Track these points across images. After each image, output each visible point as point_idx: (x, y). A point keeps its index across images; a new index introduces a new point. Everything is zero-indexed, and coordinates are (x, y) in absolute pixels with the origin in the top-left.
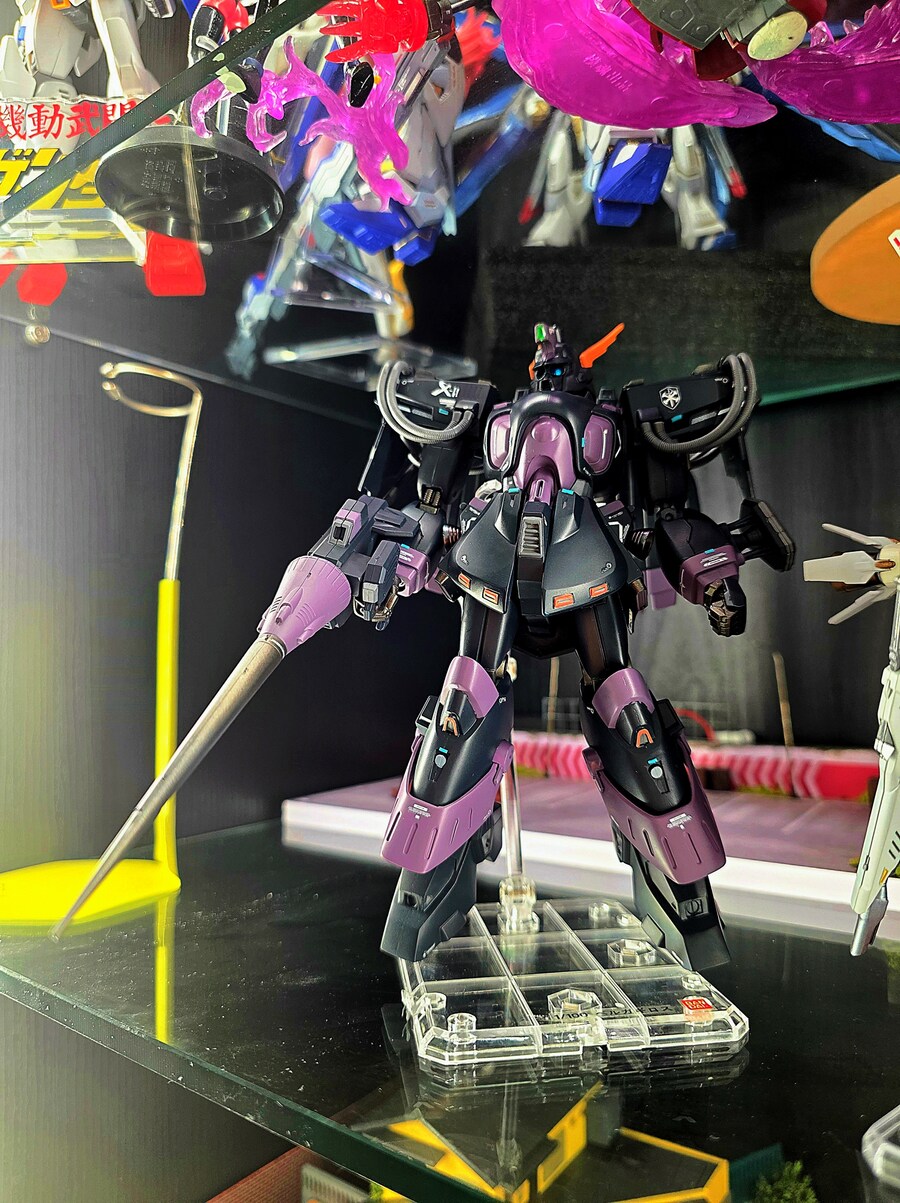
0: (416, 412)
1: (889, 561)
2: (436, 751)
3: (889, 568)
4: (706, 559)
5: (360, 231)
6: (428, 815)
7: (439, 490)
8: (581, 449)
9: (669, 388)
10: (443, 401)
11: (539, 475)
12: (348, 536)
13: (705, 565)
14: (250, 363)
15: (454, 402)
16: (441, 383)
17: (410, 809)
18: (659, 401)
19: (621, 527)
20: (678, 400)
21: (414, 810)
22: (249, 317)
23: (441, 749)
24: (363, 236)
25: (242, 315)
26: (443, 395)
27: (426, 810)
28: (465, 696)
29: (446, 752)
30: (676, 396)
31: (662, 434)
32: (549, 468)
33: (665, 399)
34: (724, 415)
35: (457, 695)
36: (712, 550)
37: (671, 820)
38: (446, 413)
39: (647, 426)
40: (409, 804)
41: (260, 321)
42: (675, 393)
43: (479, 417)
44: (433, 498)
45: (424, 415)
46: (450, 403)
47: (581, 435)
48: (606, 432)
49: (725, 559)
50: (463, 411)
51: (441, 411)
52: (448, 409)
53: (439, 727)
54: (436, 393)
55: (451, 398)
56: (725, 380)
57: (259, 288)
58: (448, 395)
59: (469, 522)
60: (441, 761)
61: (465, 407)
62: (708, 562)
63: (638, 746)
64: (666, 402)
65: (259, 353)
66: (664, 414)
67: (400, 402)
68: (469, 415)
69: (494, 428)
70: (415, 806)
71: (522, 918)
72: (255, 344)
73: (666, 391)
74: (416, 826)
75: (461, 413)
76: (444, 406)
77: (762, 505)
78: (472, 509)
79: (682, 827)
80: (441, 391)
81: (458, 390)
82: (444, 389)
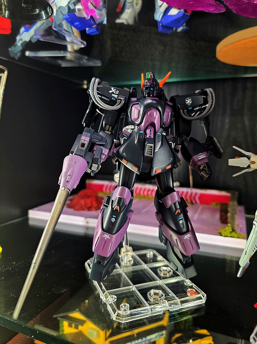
0: (103, 97)
1: (253, 161)
2: (111, 216)
3: (254, 163)
4: (199, 157)
5: (77, 23)
6: (109, 238)
7: (111, 125)
8: (163, 119)
9: (188, 98)
10: (113, 95)
11: (149, 127)
12: (86, 146)
13: (199, 158)
14: (19, 54)
15: (117, 96)
16: (112, 88)
17: (103, 236)
18: (185, 102)
19: (173, 144)
20: (191, 102)
21: (105, 236)
22: (21, 39)
23: (113, 216)
24: (78, 25)
25: (18, 38)
26: (113, 93)
27: (108, 236)
28: (123, 199)
29: (115, 217)
30: (190, 101)
31: (186, 114)
32: (153, 125)
33: (187, 102)
34: (205, 108)
35: (120, 199)
36: (201, 154)
37: (185, 236)
38: (115, 100)
39: (181, 111)
40: (102, 234)
41: (25, 41)
42: (190, 100)
43: (126, 102)
44: (109, 128)
45: (106, 99)
46: (116, 96)
47: (163, 115)
48: (170, 113)
49: (205, 156)
50: (121, 100)
51: (112, 98)
52: (115, 98)
53: (112, 208)
54: (110, 92)
56: (205, 97)
57: (27, 30)
58: (115, 93)
59: (123, 139)
60: (113, 220)
61: (122, 99)
62: (200, 157)
63: (176, 214)
64: (187, 103)
65: (23, 52)
66: (186, 106)
67: (98, 94)
68: (123, 102)
69: (133, 108)
70: (105, 235)
71: (128, 260)
72: (22, 48)
73: (187, 99)
74: (105, 241)
75: (120, 101)
76: (114, 97)
77: (215, 138)
78: (124, 134)
79: (188, 238)
80: (112, 91)
81: (118, 91)
82: (113, 91)
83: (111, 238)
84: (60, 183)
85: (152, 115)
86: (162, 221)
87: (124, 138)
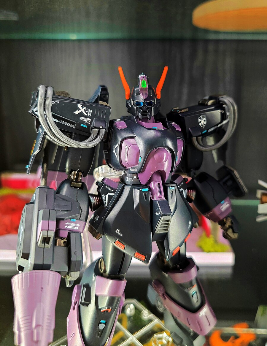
0: (62, 122)
2: (96, 323)
8: (176, 161)
9: (202, 116)
10: (82, 119)
11: (154, 177)
13: (222, 210)
15: (90, 119)
16: (79, 106)
18: (198, 123)
19: (184, 191)
20: (205, 122)
23: (102, 321)
26: (81, 114)
29: (105, 322)
30: (205, 121)
31: (201, 143)
33: (200, 122)
35: (112, 299)
36: (223, 202)
37: (200, 313)
38: (86, 126)
39: (194, 139)
44: (77, 176)
45: (69, 125)
46: (88, 120)
49: (228, 205)
50: (99, 129)
51: (82, 125)
52: (86, 124)
53: (98, 309)
54: (77, 112)
55: (88, 117)
58: (85, 114)
59: (107, 196)
60: (102, 327)
61: (101, 127)
62: (223, 208)
64: (200, 124)
69: (125, 145)
73: (201, 118)
75: (97, 130)
76: (83, 122)
77: (236, 172)
78: (107, 187)
79: (204, 314)
80: (80, 111)
81: (91, 111)
82: (82, 110)
86: (165, 294)
87: (109, 194)
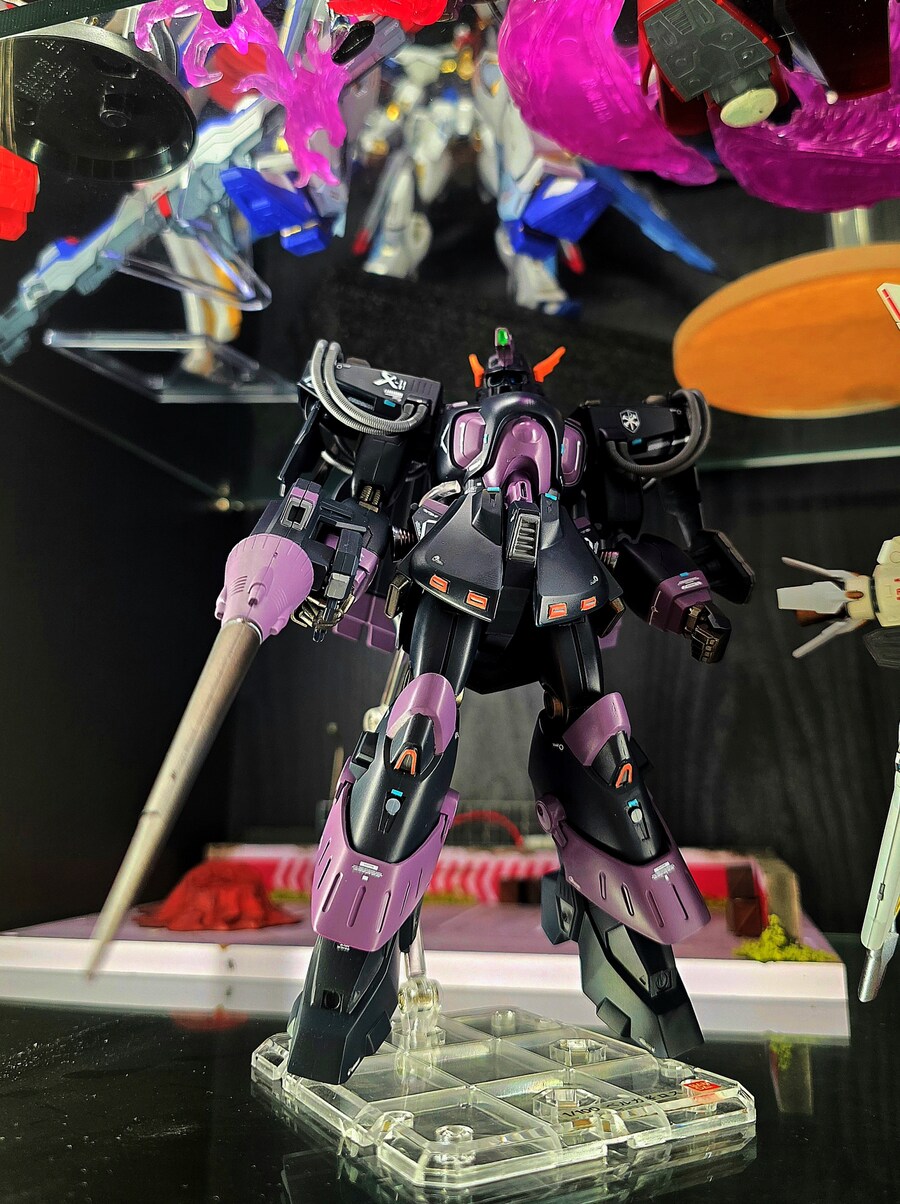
0: (352, 400)
1: (857, 592)
2: (384, 793)
3: (858, 598)
4: (683, 582)
6: (379, 875)
7: (380, 488)
8: (560, 455)
9: (628, 411)
10: (388, 392)
13: (683, 588)
14: (20, 343)
15: (401, 395)
16: (385, 374)
17: (355, 868)
18: (620, 422)
19: (590, 543)
20: (637, 424)
21: (360, 870)
22: (40, 286)
23: (394, 792)
25: (28, 282)
26: (387, 386)
27: (376, 868)
28: (430, 720)
29: (400, 794)
30: (636, 420)
31: (627, 454)
32: (527, 470)
33: (626, 421)
34: (682, 446)
35: (419, 722)
36: (686, 574)
37: (656, 870)
38: (394, 405)
39: (611, 444)
40: (350, 863)
41: (55, 292)
42: (635, 417)
43: (432, 413)
44: (372, 497)
45: (363, 403)
46: (397, 395)
47: (561, 442)
48: (579, 443)
49: (700, 583)
50: (416, 404)
51: (386, 402)
52: (394, 401)
53: (388, 766)
54: (379, 382)
55: (398, 390)
56: (679, 412)
57: (65, 254)
58: (395, 387)
59: (425, 524)
60: (393, 806)
61: (418, 401)
62: (685, 584)
63: (617, 786)
64: (626, 425)
65: (36, 333)
66: (622, 434)
68: (422, 409)
69: (461, 425)
70: (362, 864)
71: (425, 1031)
72: (35, 320)
73: (626, 413)
74: (364, 889)
75: (413, 406)
76: (390, 398)
77: (722, 535)
78: (426, 511)
79: (667, 878)
80: (385, 382)
81: (405, 383)
82: (389, 380)
83: (386, 874)
84: (221, 615)
85: (525, 437)
86: (565, 828)
87: (429, 521)
